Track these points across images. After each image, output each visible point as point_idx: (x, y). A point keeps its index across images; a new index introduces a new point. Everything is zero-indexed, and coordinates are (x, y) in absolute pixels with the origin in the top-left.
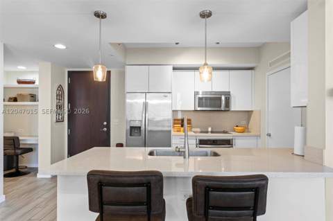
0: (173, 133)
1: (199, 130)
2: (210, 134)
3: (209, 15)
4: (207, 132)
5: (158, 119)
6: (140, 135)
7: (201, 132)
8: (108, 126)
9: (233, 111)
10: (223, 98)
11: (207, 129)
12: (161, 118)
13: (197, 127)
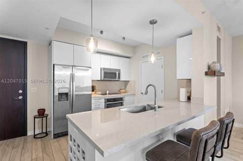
0: (93, 96)
1: (100, 93)
2: (108, 95)
3: (156, 22)
4: (106, 94)
5: (82, 86)
6: (67, 100)
7: (102, 94)
8: (25, 94)
9: (122, 81)
10: (117, 73)
11: (106, 92)
12: (85, 85)
13: (99, 91)
